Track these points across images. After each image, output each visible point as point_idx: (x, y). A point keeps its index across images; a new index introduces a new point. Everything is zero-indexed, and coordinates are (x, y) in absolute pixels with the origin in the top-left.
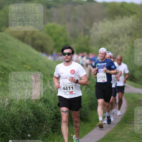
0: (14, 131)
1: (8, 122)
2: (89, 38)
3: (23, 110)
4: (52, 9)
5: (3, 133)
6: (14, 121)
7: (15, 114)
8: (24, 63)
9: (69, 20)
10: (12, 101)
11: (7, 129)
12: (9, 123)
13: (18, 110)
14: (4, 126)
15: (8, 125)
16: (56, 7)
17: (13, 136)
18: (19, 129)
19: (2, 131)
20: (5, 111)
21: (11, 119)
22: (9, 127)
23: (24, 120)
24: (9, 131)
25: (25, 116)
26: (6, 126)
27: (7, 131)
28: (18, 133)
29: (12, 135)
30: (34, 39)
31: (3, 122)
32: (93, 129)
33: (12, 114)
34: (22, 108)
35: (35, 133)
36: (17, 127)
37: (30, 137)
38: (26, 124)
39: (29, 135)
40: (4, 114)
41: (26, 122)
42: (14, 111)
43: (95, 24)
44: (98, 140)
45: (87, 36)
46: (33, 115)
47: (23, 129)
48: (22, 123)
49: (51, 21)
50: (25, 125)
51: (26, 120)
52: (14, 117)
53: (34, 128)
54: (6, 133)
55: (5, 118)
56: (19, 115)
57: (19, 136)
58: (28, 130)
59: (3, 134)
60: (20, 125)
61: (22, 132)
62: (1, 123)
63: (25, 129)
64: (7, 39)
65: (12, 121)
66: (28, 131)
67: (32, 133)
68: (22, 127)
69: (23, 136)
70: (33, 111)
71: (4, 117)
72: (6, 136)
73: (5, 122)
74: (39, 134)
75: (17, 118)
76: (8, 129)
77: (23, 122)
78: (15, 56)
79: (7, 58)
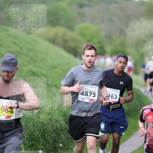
0: (44, 140)
1: (37, 131)
2: (125, 40)
3: (53, 117)
4: (85, 9)
5: (32, 142)
6: (44, 129)
7: (45, 122)
8: (54, 67)
9: (103, 20)
10: (42, 108)
11: (36, 138)
12: (39, 132)
13: (48, 118)
14: (34, 135)
15: (37, 134)
16: (89, 6)
17: (44, 146)
18: (50, 138)
19: (32, 141)
20: (34, 119)
21: (41, 127)
22: (38, 136)
23: (55, 128)
24: (39, 140)
25: (56, 124)
26: (36, 136)
27: (37, 141)
28: (49, 142)
29: (42, 145)
30: (65, 41)
31: (32, 131)
32: (129, 137)
33: (42, 122)
34: (52, 116)
35: (67, 142)
36: (48, 136)
37: (61, 147)
38: (58, 132)
39: (61, 145)
40: (33, 122)
41: (57, 130)
42: (44, 119)
43: (131, 24)
44: (135, 149)
45: (122, 38)
46: (64, 123)
47: (54, 139)
48: (53, 132)
49: (84, 21)
50: (56, 133)
51: (58, 129)
52: (44, 125)
53: (66, 137)
54: (36, 142)
55: (35, 127)
56: (49, 123)
57: (50, 146)
58: (60, 139)
59: (32, 144)
60: (51, 134)
61: (53, 141)
62: (31, 131)
63: (56, 138)
64: (36, 42)
65: (41, 129)
66: (60, 141)
67: (64, 142)
68: (53, 136)
69: (54, 146)
70: (65, 119)
71: (33, 125)
72: (36, 146)
73: (34, 131)
74: (72, 143)
75: (47, 127)
76: (38, 138)
77: (54, 130)
78: (45, 60)
79: (36, 62)
